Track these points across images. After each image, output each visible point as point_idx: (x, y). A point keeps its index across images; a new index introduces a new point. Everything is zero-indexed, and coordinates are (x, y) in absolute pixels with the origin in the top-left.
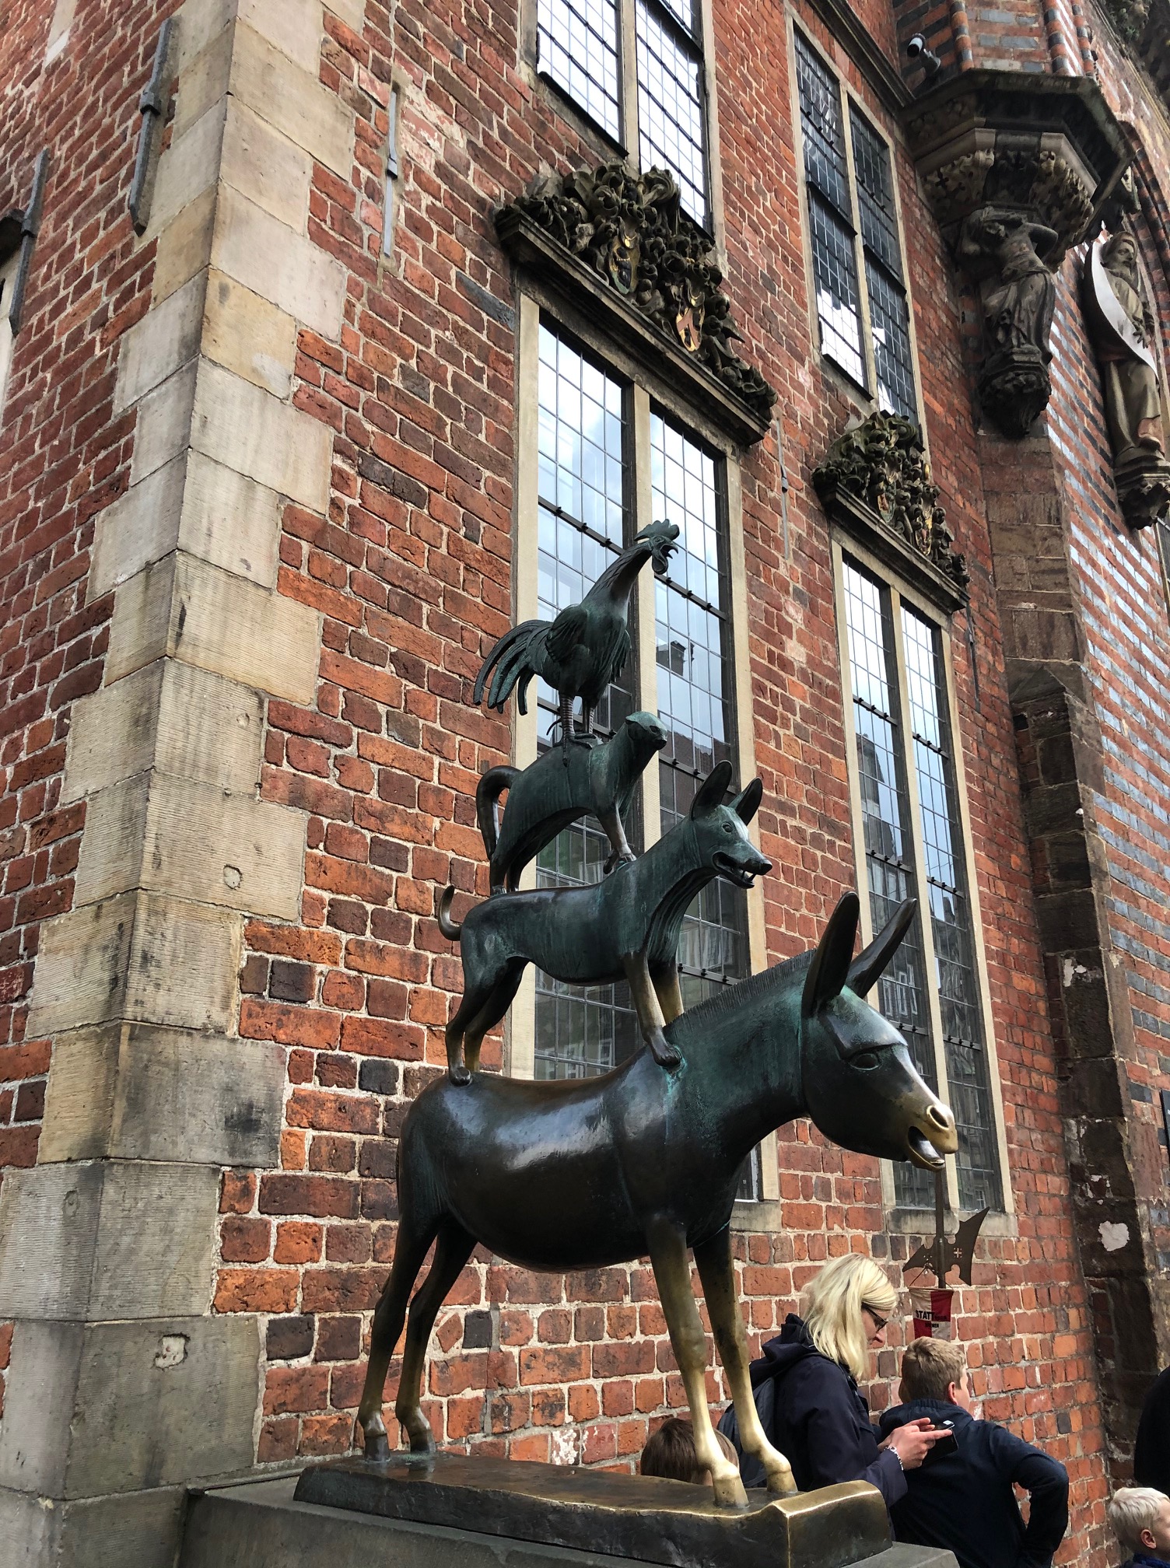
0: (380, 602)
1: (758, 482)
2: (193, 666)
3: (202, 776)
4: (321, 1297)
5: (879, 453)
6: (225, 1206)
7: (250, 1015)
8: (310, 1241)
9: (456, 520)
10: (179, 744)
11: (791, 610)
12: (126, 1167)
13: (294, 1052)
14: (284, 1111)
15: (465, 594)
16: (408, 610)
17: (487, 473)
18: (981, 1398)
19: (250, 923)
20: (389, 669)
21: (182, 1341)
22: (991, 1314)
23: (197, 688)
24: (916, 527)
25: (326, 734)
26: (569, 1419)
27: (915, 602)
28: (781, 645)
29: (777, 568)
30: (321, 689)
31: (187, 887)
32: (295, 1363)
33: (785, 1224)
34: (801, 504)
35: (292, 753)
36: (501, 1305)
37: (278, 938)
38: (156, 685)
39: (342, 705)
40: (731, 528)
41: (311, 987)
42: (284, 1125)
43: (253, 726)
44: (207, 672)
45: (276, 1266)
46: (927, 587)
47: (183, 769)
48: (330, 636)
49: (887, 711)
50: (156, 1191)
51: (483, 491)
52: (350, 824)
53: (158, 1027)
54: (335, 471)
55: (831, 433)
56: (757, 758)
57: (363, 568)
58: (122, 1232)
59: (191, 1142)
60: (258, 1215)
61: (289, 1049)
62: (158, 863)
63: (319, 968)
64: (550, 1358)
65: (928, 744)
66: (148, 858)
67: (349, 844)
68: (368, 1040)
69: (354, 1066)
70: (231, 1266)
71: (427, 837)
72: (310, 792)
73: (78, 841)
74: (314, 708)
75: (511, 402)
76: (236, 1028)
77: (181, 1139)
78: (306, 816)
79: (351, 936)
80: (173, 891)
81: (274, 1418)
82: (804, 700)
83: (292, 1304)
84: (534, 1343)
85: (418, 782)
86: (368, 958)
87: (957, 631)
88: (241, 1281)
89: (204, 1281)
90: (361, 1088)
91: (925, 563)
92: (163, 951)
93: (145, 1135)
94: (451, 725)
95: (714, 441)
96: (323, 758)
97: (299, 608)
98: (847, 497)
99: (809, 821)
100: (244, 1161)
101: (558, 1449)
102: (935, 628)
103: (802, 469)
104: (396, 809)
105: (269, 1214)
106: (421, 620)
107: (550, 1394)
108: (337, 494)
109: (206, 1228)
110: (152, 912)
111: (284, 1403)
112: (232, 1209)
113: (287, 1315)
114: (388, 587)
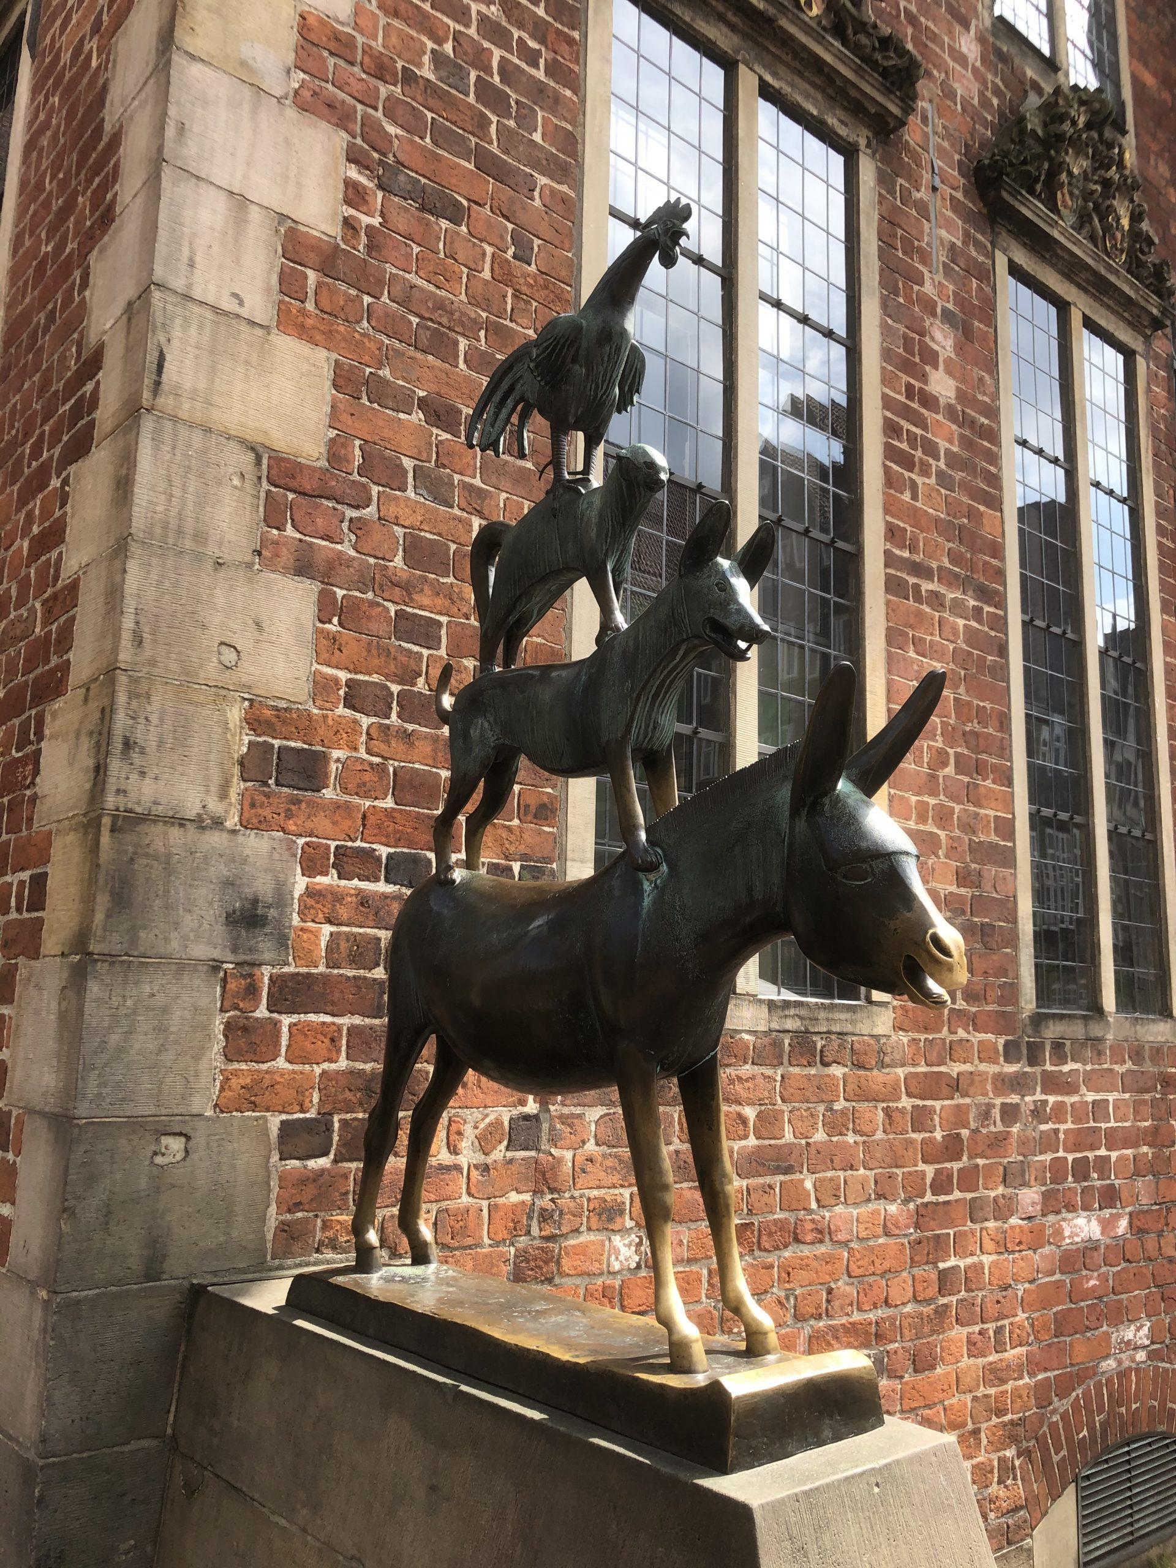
0: (406, 337)
1: (900, 181)
2: (175, 419)
3: (188, 544)
4: (340, 1097)
5: (1060, 137)
6: (227, 1004)
7: (253, 805)
8: (327, 1041)
9: (502, 238)
10: (160, 508)
11: (938, 335)
12: (112, 964)
13: (307, 844)
14: (296, 906)
15: (513, 325)
16: (441, 345)
17: (542, 180)
18: (1128, 1210)
19: (251, 706)
20: (417, 417)
21: (183, 1140)
22: (1146, 1124)
23: (180, 444)
24: (1107, 229)
25: (338, 493)
26: (629, 1223)
27: (1103, 323)
28: (924, 378)
29: (922, 284)
30: (332, 441)
31: (174, 666)
32: (313, 1164)
33: (897, 1028)
34: (955, 205)
35: (297, 518)
36: (552, 1108)
37: (284, 722)
38: (133, 443)
39: (358, 459)
40: (862, 238)
41: (326, 775)
42: (296, 920)
43: (248, 485)
44: (192, 425)
45: (288, 1066)
46: (1119, 303)
47: (166, 536)
48: (342, 380)
49: (1060, 454)
50: (147, 989)
51: (537, 202)
52: (370, 595)
53: (145, 818)
54: (349, 183)
55: (1001, 114)
56: (887, 511)
57: (385, 298)
58: (109, 1030)
59: (185, 938)
60: (267, 1014)
61: (301, 841)
62: (138, 640)
63: (336, 754)
64: (610, 1162)
65: (1111, 493)
66: (126, 637)
67: (369, 618)
68: (396, 832)
69: (379, 858)
70: (236, 1066)
71: (465, 610)
72: (319, 559)
73: (74, 618)
74: (323, 463)
75: (575, 92)
76: (236, 819)
77: (174, 935)
78: (315, 587)
79: (373, 720)
80: (156, 671)
81: (289, 1217)
82: (951, 442)
83: (307, 1104)
84: (591, 1146)
85: (453, 547)
86: (393, 744)
87: (1157, 357)
88: (248, 1081)
89: (204, 1081)
90: (387, 881)
91: (1116, 272)
92: (148, 736)
93: (133, 930)
94: (494, 480)
95: (843, 131)
96: (335, 521)
97: (304, 349)
98: (1015, 194)
99: (950, 585)
100: (248, 958)
101: (617, 1253)
102: (1129, 356)
103: (960, 162)
104: (426, 579)
105: (279, 1013)
106: (457, 357)
107: (608, 1198)
108: (352, 212)
109: (206, 1027)
110: (132, 695)
111: (300, 1203)
112: (236, 1007)
113: (301, 1116)
114: (415, 320)
